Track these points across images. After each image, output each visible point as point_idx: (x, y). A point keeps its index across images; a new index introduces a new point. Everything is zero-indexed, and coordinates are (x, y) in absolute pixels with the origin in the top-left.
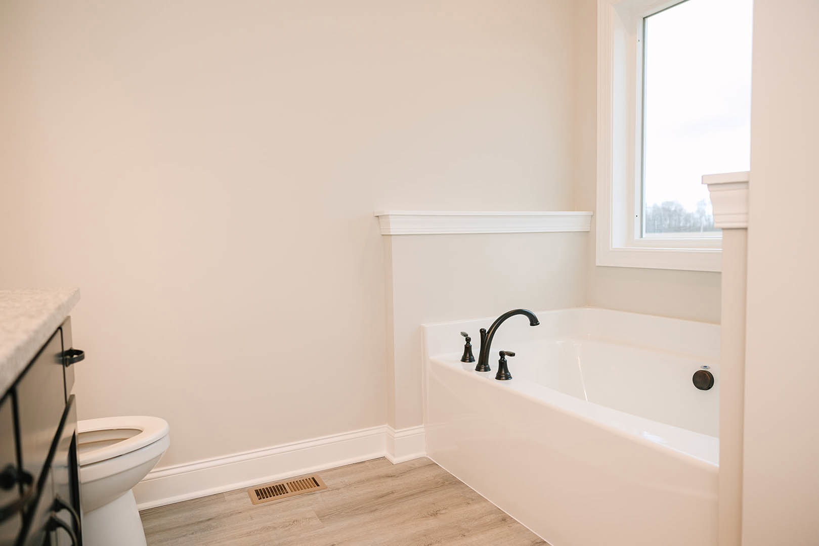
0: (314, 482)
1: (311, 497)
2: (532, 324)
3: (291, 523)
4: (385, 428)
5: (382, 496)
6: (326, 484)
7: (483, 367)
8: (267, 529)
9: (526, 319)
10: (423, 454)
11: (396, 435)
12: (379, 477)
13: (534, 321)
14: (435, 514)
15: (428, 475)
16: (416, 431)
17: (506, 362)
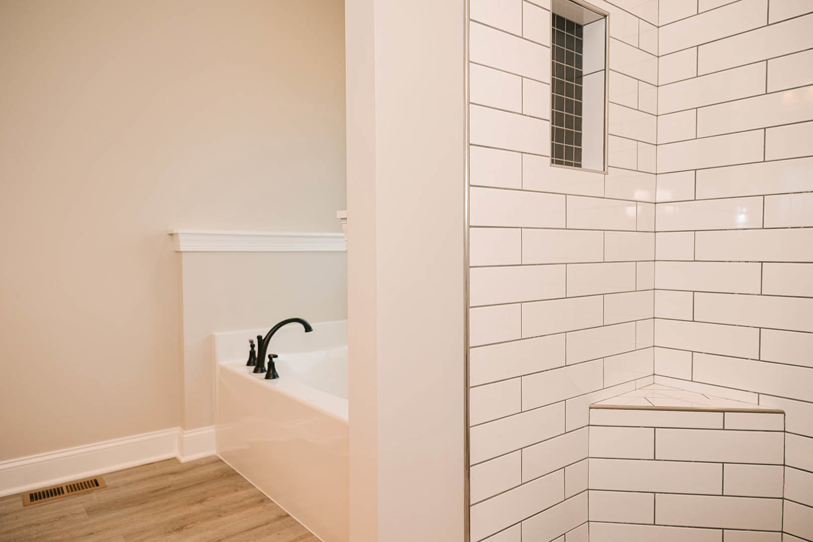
0: (94, 483)
1: (87, 496)
2: (306, 331)
3: (56, 519)
4: (177, 430)
5: (156, 491)
6: (107, 484)
7: (260, 369)
8: (30, 526)
9: (301, 327)
10: (211, 452)
11: (185, 436)
12: (163, 475)
13: (308, 328)
14: (201, 502)
15: (212, 469)
16: (209, 431)
17: (274, 363)
